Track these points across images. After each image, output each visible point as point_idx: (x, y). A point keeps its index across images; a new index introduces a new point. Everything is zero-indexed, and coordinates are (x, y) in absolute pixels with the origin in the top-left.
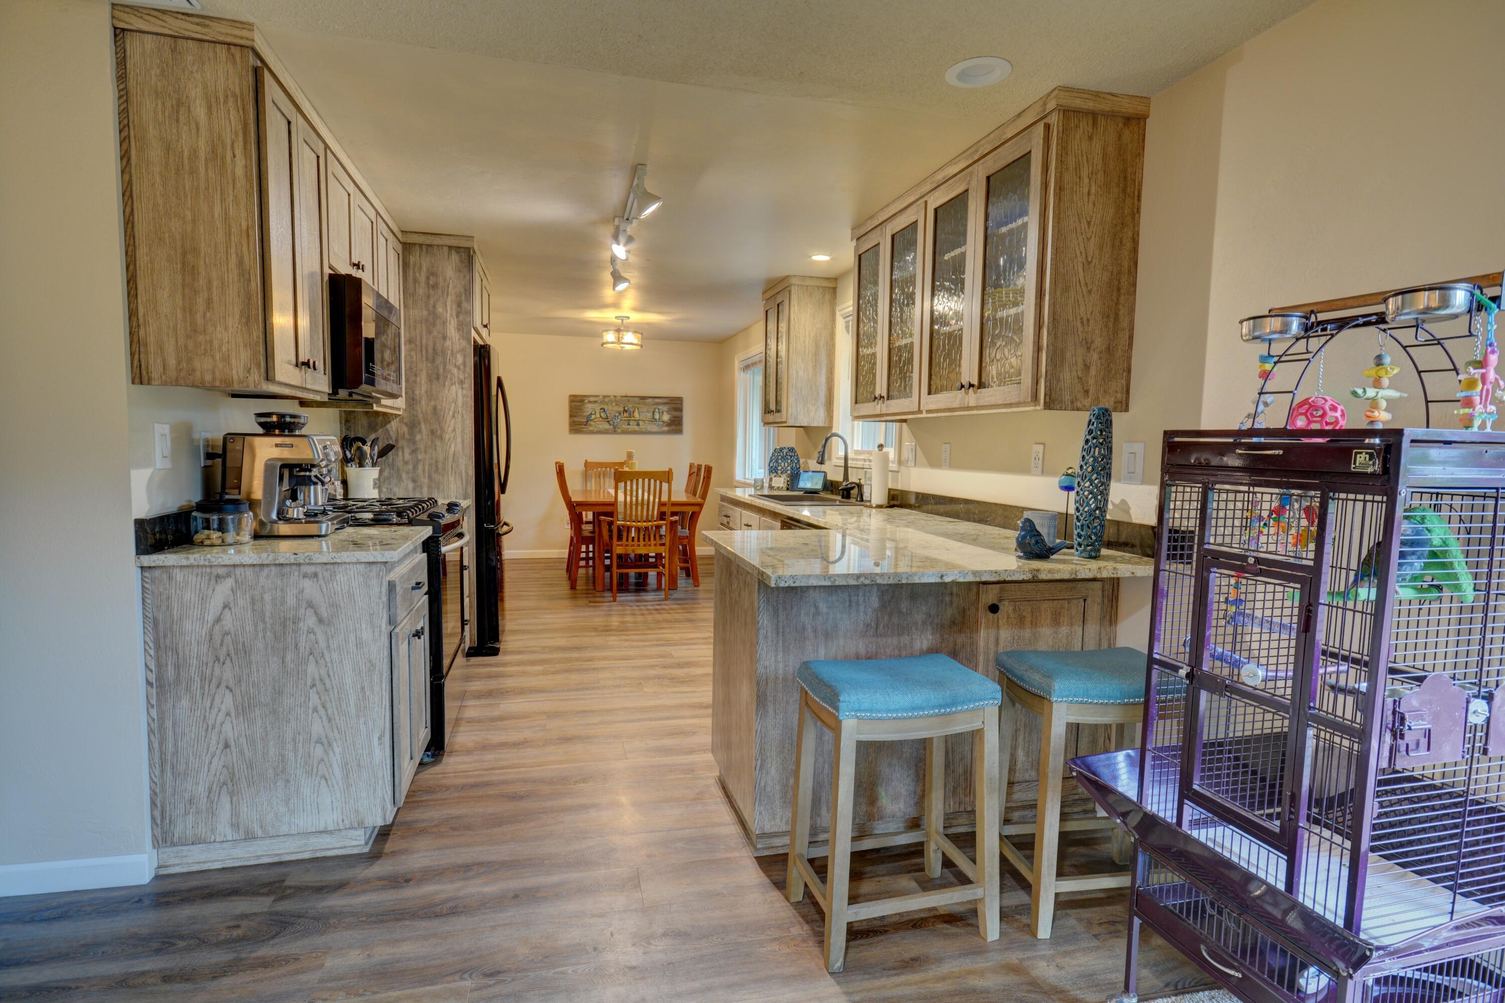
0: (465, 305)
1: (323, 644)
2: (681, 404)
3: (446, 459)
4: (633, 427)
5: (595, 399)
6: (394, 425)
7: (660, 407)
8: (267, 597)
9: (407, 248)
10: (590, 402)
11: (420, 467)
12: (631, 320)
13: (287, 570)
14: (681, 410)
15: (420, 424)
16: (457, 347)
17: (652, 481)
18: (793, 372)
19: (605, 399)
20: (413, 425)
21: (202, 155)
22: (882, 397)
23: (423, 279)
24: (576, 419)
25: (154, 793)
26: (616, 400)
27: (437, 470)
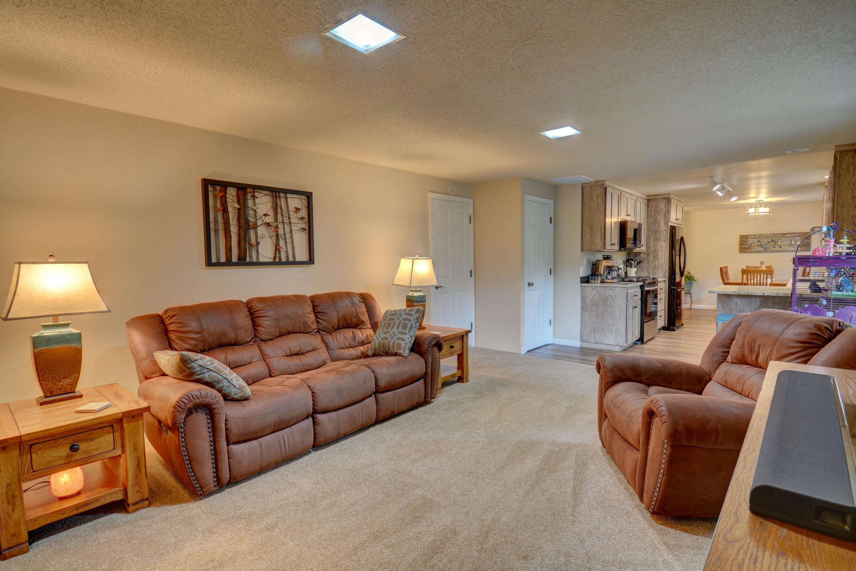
0: (667, 216)
1: (612, 304)
2: (810, 236)
3: (658, 265)
4: (777, 248)
5: (754, 236)
6: (642, 255)
7: (795, 238)
8: (602, 293)
9: (648, 200)
10: (751, 238)
11: (650, 268)
12: (764, 201)
13: (606, 288)
14: (810, 239)
15: (650, 254)
16: (664, 229)
17: (762, 274)
19: (760, 236)
20: (648, 255)
21: (596, 207)
23: (653, 209)
24: (743, 246)
26: (767, 236)
27: (655, 268)
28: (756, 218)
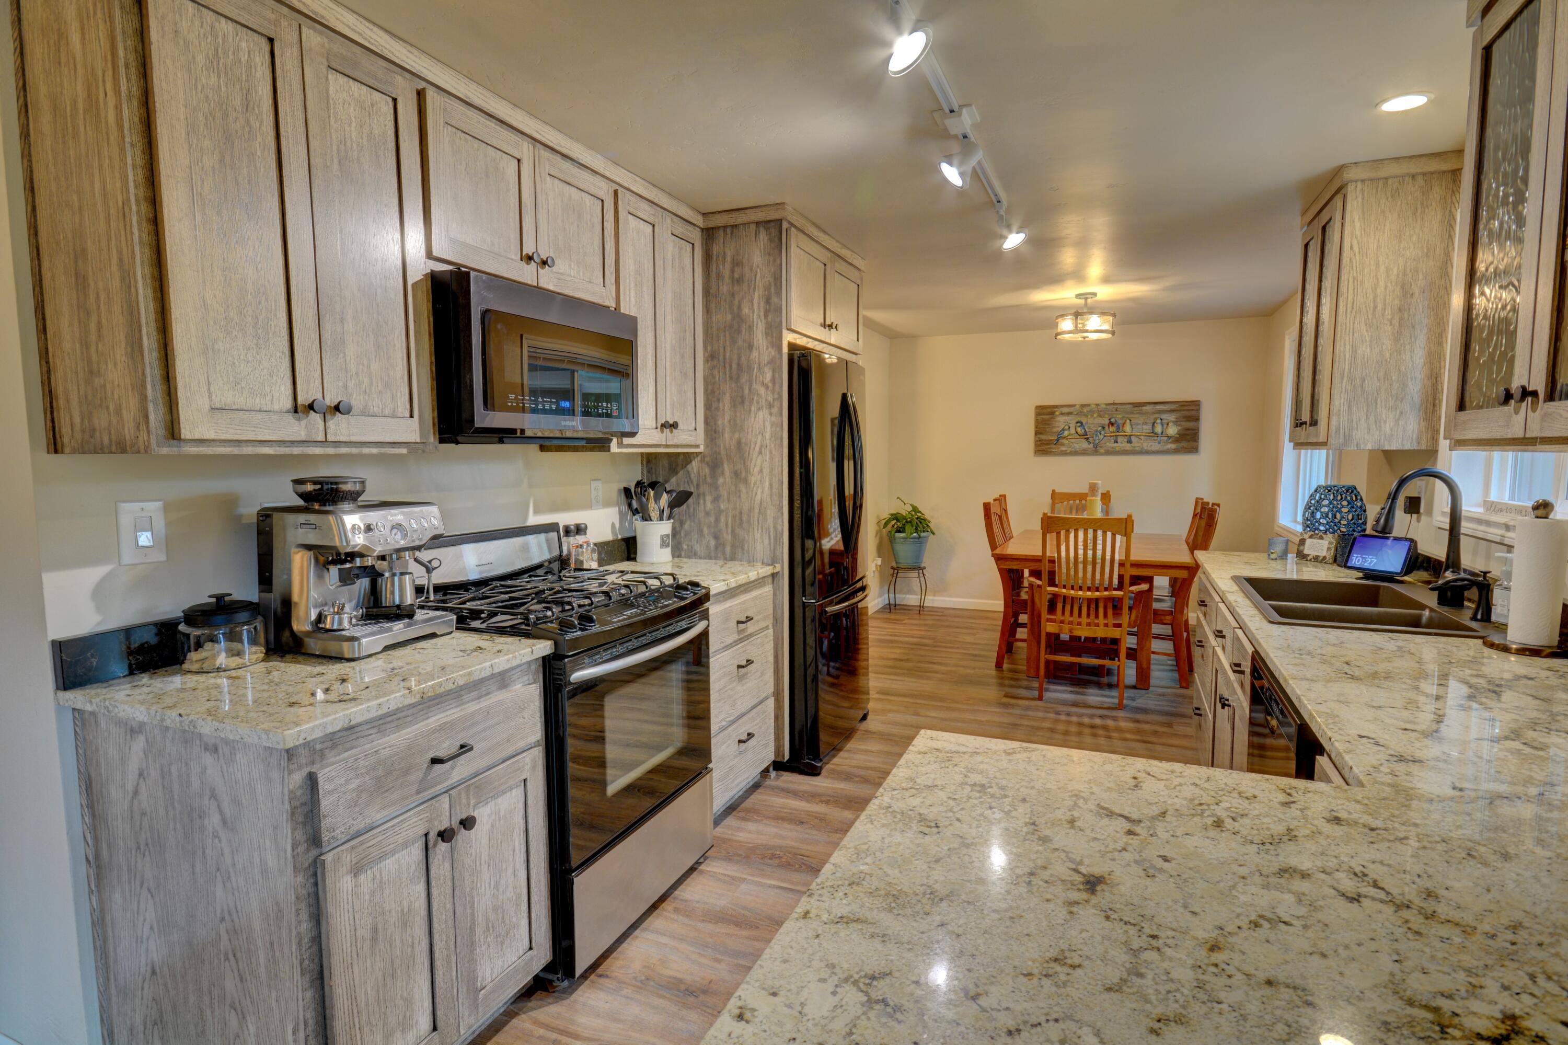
0: (774, 300)
1: (228, 857)
2: (1198, 410)
3: (751, 509)
4: (1122, 444)
5: (1069, 409)
6: (695, 465)
7: (1164, 416)
9: (709, 233)
10: (1062, 414)
11: (723, 519)
12: (1100, 297)
14: (1197, 419)
15: (722, 463)
16: (765, 359)
17: (1100, 533)
19: (1083, 409)
20: (715, 465)
22: (1526, 393)
23: (726, 273)
24: (1043, 437)
26: (1098, 410)
27: (742, 523)
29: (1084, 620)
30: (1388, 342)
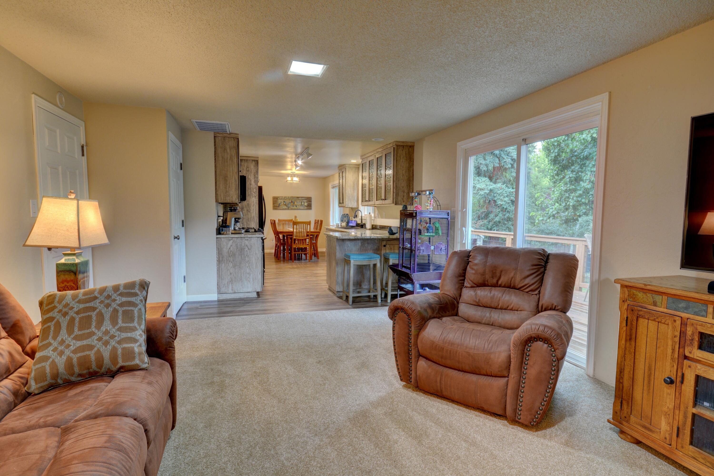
0: (256, 176)
1: (249, 254)
2: (311, 199)
3: (251, 218)
4: (295, 207)
5: (281, 198)
7: (304, 200)
8: (239, 244)
10: (280, 199)
11: (244, 220)
12: (296, 173)
13: (242, 238)
14: (311, 201)
15: (244, 208)
16: (254, 187)
17: (305, 225)
18: (347, 192)
19: (285, 198)
21: (229, 158)
22: (367, 201)
23: (245, 169)
24: (275, 205)
25: (218, 283)
26: (289, 198)
27: (248, 221)
28: (292, 184)
29: (301, 244)
30: (352, 191)
